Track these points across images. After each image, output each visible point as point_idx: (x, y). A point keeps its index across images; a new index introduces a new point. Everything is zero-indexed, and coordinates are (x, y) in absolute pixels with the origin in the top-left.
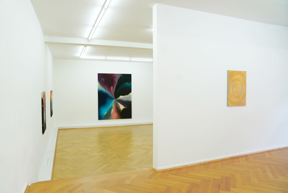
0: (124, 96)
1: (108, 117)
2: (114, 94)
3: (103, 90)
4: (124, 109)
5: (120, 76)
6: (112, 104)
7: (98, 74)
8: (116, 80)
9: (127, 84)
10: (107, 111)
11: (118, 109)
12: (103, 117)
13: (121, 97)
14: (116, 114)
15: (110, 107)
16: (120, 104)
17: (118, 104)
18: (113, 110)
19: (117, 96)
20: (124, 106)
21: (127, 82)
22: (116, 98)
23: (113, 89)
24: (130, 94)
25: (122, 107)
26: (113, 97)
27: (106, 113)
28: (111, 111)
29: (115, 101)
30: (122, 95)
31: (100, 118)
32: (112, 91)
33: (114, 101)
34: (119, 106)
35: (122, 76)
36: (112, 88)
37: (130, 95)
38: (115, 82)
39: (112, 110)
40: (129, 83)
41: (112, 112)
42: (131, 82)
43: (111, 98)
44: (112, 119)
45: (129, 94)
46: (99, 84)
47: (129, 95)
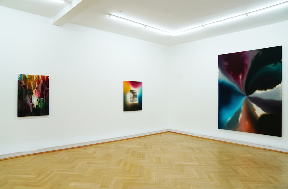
0: (263, 91)
2: (244, 87)
3: (227, 80)
4: (263, 116)
5: (257, 53)
6: (240, 104)
8: (249, 63)
9: (271, 66)
10: (232, 116)
11: (250, 114)
12: (225, 125)
13: (258, 93)
14: (247, 123)
15: (236, 110)
16: (255, 106)
17: (252, 106)
18: (243, 115)
19: (249, 90)
20: (263, 110)
21: (270, 64)
22: (247, 95)
23: (242, 78)
24: (277, 86)
25: (259, 112)
26: (243, 93)
27: (229, 119)
28: (238, 117)
29: (246, 100)
30: (259, 90)
31: (221, 126)
32: (241, 82)
33: (243, 100)
34: (254, 110)
35: (260, 53)
36: (240, 77)
37: (278, 88)
38: (246, 66)
39: (241, 116)
40: (275, 64)
41: (240, 119)
42: (281, 62)
43: (239, 95)
44: (241, 131)
45: (275, 86)
46: (220, 72)
47: (275, 88)
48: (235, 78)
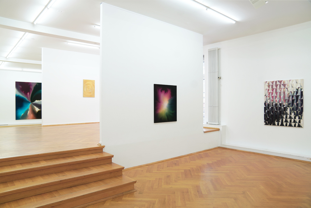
0: (39, 101)
1: (24, 117)
2: (30, 99)
3: (21, 95)
5: (36, 84)
6: (29, 106)
7: (16, 82)
8: (33, 88)
10: (24, 113)
11: (33, 111)
12: (20, 117)
14: (32, 115)
15: (26, 109)
16: (35, 107)
17: (34, 107)
18: (30, 111)
19: (33, 100)
20: (39, 109)
22: (32, 102)
23: (29, 94)
25: (37, 110)
26: (30, 101)
27: (22, 114)
28: (27, 113)
30: (37, 100)
31: (17, 118)
32: (28, 96)
33: (30, 105)
34: (35, 109)
35: (38, 85)
38: (31, 89)
39: (29, 112)
41: (28, 113)
43: (28, 102)
44: (29, 119)
46: (17, 91)
48: (26, 94)
